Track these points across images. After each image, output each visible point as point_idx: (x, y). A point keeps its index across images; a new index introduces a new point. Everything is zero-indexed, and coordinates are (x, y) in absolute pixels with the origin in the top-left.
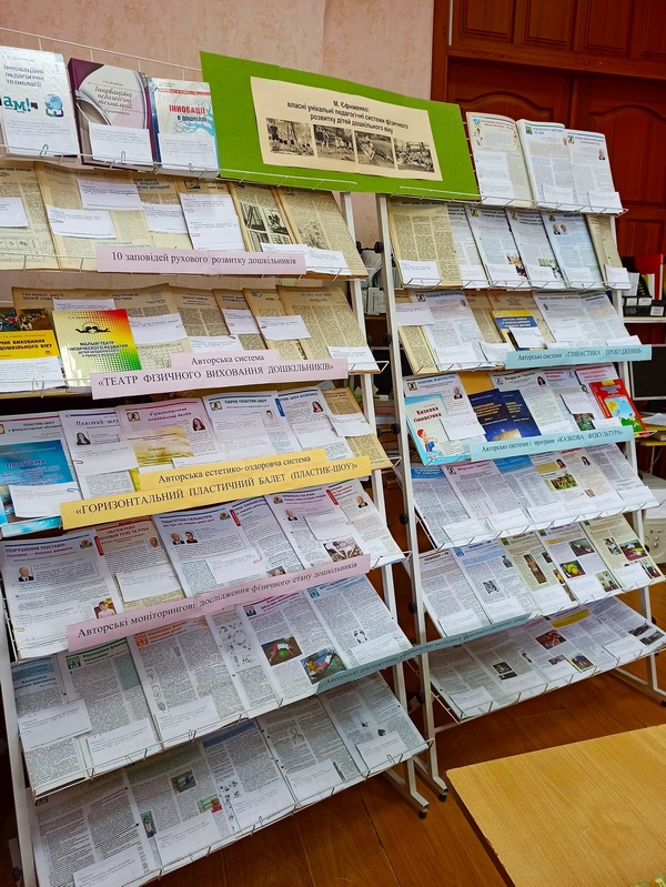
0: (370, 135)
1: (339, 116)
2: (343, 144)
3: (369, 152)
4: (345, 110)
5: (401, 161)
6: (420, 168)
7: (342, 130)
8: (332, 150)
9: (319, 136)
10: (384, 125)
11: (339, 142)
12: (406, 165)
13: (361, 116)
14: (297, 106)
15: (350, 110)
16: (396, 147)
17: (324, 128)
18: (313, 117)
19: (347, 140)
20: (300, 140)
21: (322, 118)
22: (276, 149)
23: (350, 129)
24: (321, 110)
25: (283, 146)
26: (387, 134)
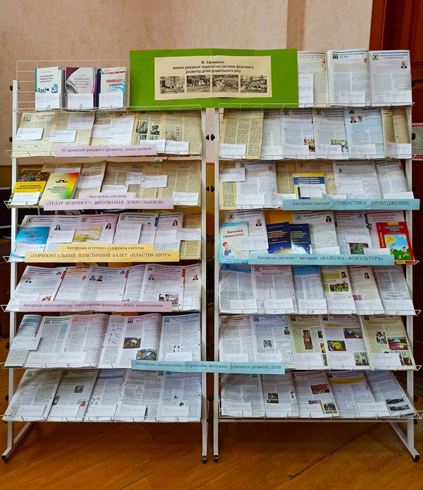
0: (222, 76)
1: (203, 69)
2: (203, 83)
3: (220, 85)
4: (209, 65)
5: (244, 88)
6: (256, 91)
7: (204, 76)
8: (197, 88)
9: (189, 81)
10: (236, 69)
11: (201, 83)
12: (247, 90)
13: (219, 67)
14: (178, 68)
15: (211, 64)
16: (242, 80)
17: (193, 77)
18: (187, 72)
19: (206, 81)
20: (177, 86)
21: (192, 72)
22: (163, 92)
23: (209, 75)
24: (193, 68)
25: (167, 90)
26: (236, 74)
